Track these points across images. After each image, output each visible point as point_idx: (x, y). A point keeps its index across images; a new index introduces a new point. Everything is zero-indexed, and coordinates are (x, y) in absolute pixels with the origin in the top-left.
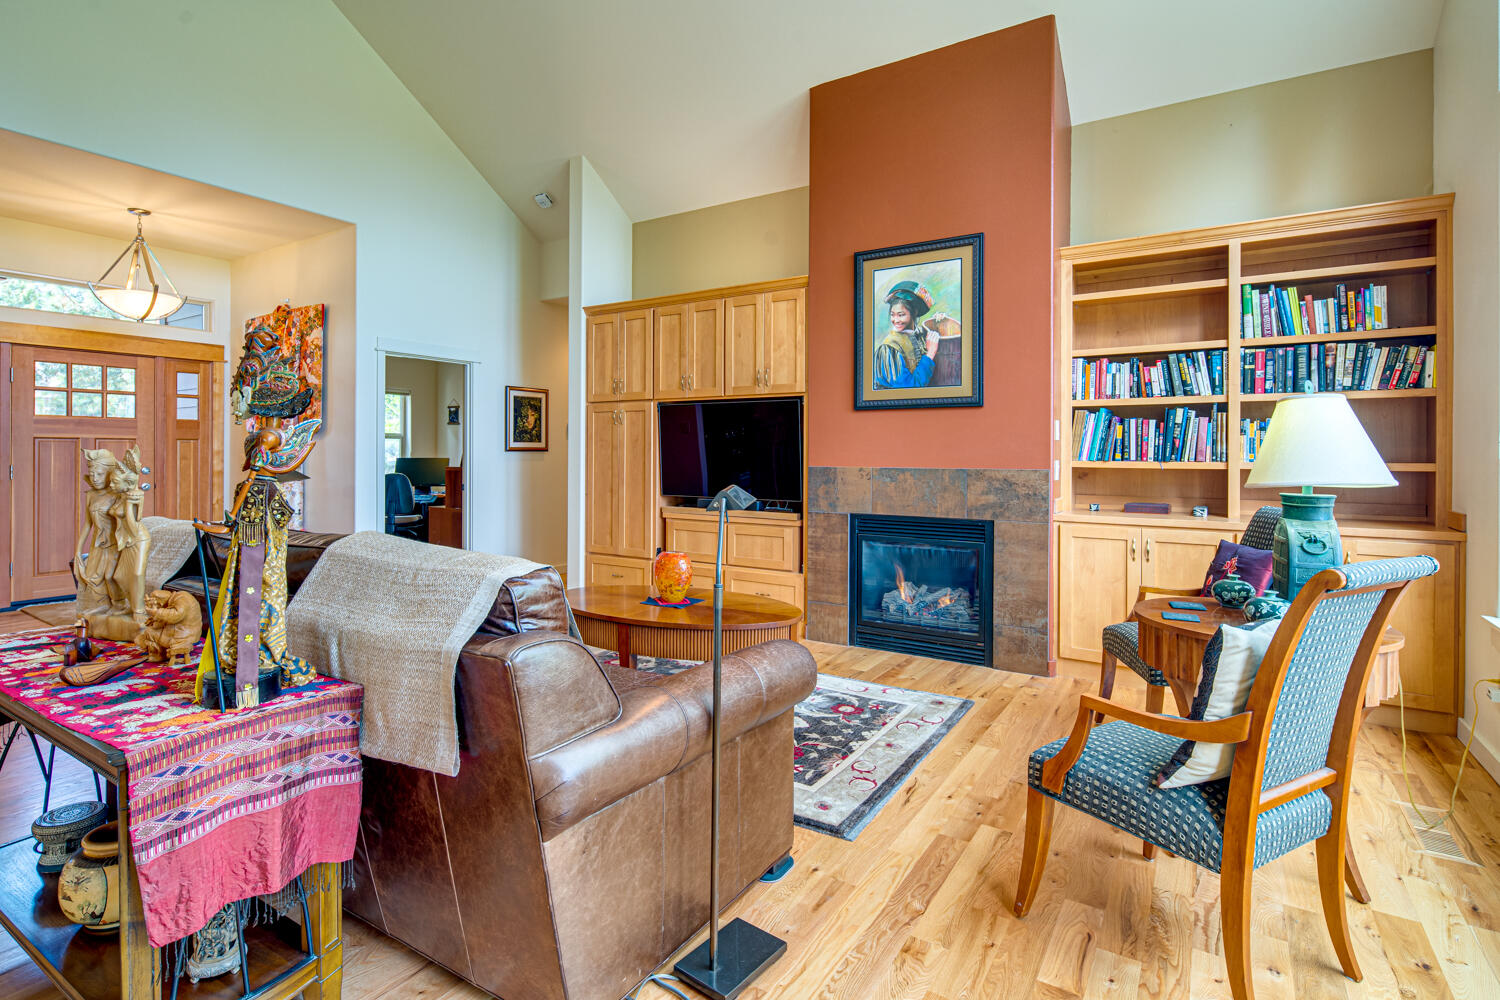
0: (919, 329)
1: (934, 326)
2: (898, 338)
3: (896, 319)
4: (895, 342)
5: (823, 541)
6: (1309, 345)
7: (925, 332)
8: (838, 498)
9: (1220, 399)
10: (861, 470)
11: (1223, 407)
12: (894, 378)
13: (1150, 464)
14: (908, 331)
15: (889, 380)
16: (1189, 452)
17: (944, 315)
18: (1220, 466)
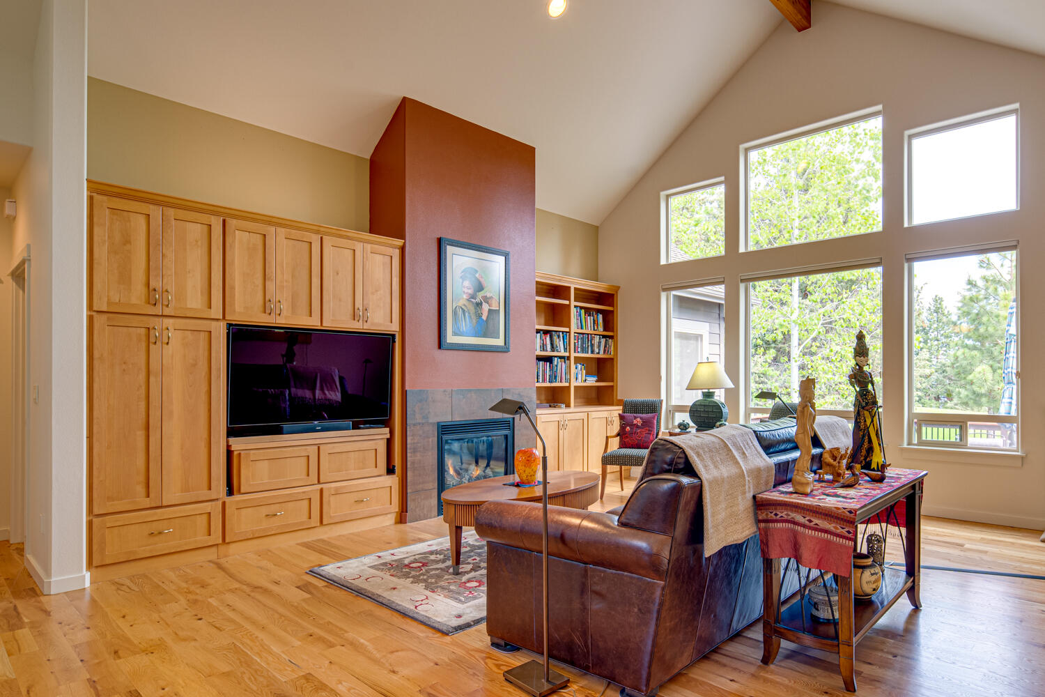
0: (478, 300)
1: (487, 300)
2: (466, 303)
3: (466, 291)
4: (464, 305)
5: (419, 445)
6: (588, 334)
7: (481, 304)
8: (429, 412)
9: (567, 354)
10: (445, 391)
11: (569, 358)
12: (464, 329)
13: (547, 384)
14: (472, 300)
15: (461, 330)
16: (558, 379)
17: (491, 295)
18: (567, 384)
